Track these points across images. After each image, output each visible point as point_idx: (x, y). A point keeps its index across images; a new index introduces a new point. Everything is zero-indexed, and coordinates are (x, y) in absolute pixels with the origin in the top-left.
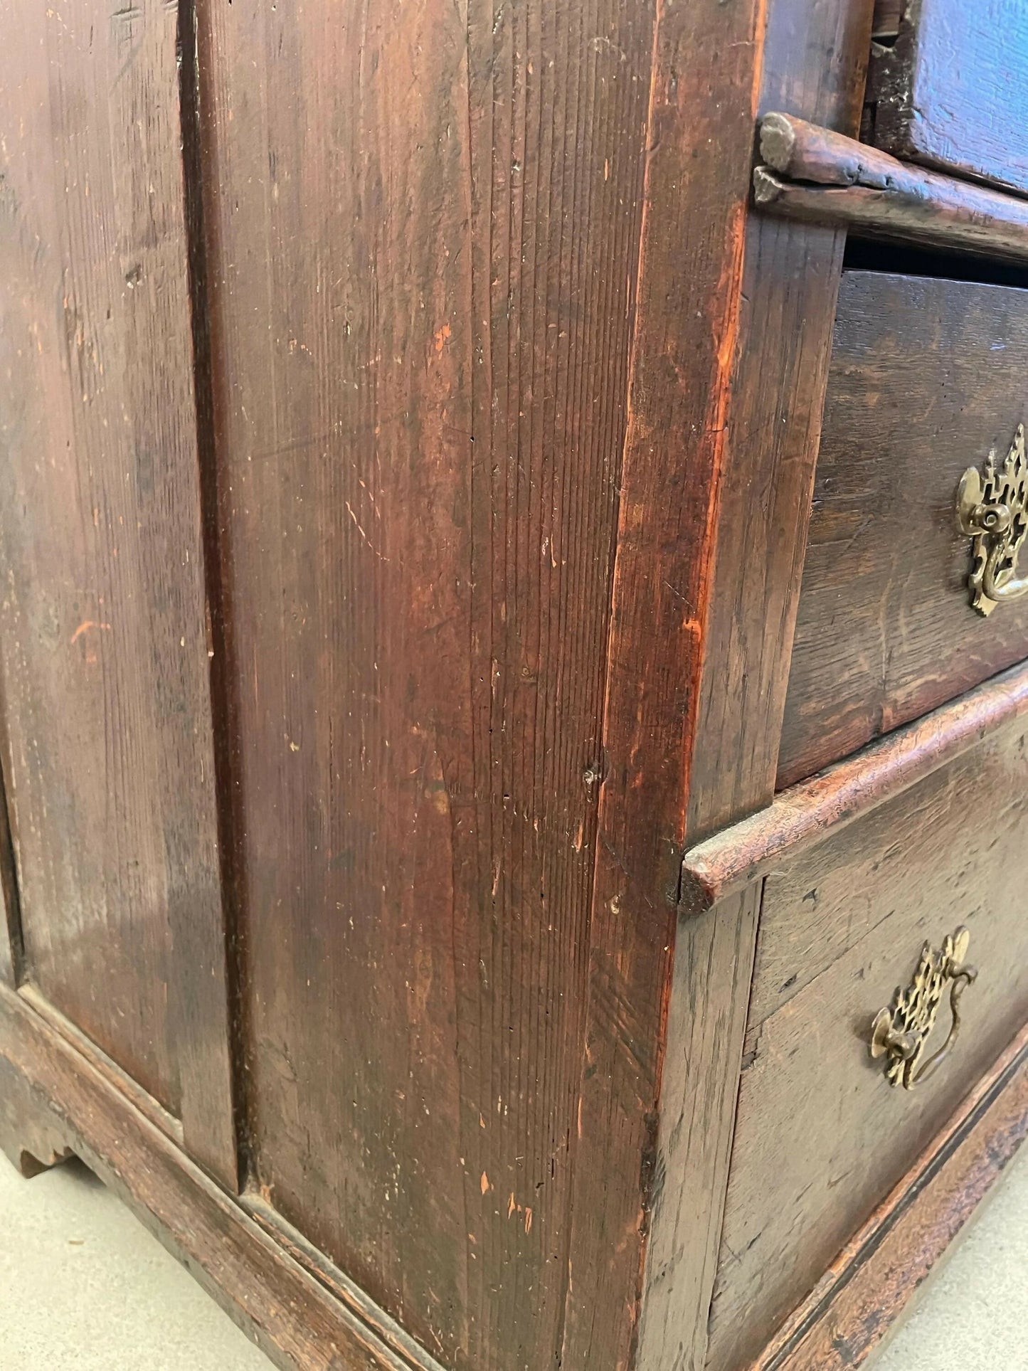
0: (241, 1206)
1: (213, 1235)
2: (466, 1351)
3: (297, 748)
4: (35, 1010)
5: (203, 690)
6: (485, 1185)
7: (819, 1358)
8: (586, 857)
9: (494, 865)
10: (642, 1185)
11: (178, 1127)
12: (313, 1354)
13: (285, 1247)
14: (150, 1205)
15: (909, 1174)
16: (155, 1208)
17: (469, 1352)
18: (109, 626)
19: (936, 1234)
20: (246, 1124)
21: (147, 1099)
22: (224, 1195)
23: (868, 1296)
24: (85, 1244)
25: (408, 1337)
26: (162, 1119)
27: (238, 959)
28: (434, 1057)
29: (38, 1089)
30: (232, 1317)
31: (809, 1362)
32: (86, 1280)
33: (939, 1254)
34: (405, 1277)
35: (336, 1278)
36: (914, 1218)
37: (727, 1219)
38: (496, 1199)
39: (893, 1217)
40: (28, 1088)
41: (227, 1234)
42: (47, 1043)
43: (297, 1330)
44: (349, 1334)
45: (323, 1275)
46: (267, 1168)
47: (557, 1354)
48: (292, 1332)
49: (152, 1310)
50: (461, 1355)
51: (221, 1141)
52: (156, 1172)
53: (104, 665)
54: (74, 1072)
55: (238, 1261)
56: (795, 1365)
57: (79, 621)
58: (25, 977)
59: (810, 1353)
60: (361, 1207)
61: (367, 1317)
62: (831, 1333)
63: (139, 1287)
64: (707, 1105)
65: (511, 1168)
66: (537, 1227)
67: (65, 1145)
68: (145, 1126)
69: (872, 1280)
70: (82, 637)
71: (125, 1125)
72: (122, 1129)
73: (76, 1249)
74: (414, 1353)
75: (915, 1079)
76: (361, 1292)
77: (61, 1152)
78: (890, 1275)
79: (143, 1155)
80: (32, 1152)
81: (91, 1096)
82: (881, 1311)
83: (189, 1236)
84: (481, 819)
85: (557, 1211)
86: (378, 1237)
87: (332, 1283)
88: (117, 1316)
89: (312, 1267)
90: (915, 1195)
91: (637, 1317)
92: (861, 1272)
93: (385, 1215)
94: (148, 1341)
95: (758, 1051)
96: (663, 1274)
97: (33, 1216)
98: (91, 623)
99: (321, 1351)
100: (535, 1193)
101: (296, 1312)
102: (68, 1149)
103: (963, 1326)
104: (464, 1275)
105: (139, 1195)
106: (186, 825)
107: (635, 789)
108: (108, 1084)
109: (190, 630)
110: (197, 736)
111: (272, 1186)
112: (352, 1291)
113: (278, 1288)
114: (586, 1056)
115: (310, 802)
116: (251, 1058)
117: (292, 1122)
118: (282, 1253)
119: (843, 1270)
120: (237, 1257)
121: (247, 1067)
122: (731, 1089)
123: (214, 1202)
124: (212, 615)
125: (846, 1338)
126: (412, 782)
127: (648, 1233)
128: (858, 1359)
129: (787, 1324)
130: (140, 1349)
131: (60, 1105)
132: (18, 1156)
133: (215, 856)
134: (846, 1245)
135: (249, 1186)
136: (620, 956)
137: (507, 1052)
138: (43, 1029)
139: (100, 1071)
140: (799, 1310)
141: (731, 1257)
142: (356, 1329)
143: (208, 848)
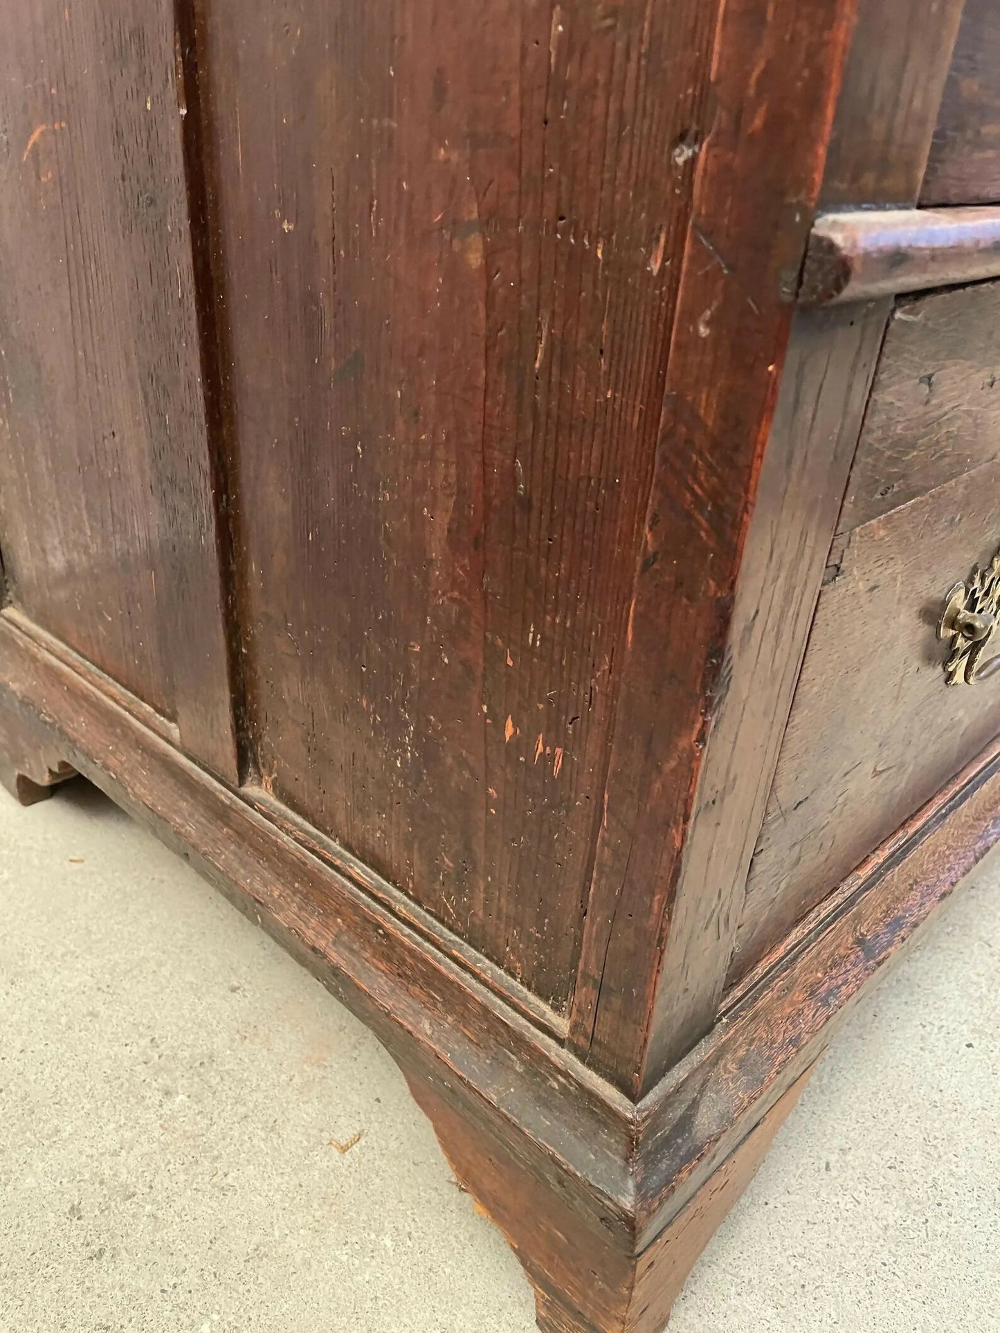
0: (242, 798)
1: (213, 828)
2: (481, 914)
3: (291, 227)
4: (18, 628)
5: (177, 168)
6: (509, 730)
7: (842, 951)
8: (667, 280)
9: (539, 324)
10: (704, 688)
11: (175, 731)
12: (318, 929)
13: (288, 833)
14: (147, 803)
15: (940, 796)
16: (153, 805)
17: (485, 915)
18: (63, 125)
19: (962, 856)
20: (245, 713)
21: (141, 706)
22: (224, 789)
23: (893, 902)
24: (86, 863)
25: (418, 909)
26: (157, 722)
27: (231, 525)
28: (456, 594)
29: (25, 703)
30: (234, 903)
31: (832, 954)
32: (87, 893)
33: (964, 874)
34: (416, 846)
35: (341, 857)
36: (941, 837)
37: (780, 764)
38: (522, 744)
39: (922, 832)
40: (17, 704)
41: (227, 825)
42: (34, 659)
43: (300, 909)
44: (355, 907)
45: (328, 856)
46: (269, 757)
47: (584, 901)
48: (296, 910)
49: (155, 918)
50: (475, 919)
51: (218, 732)
52: (152, 772)
53: (61, 179)
54: (64, 684)
55: (239, 848)
56: (819, 954)
57: (29, 130)
58: (8, 598)
59: (834, 946)
60: (370, 780)
61: (375, 891)
62: (855, 930)
63: (141, 900)
64: (782, 612)
65: (541, 706)
66: (568, 768)
67: (59, 760)
68: (138, 730)
69: (897, 887)
70: (35, 152)
71: (119, 731)
72: (117, 736)
73: (76, 866)
74: (425, 922)
75: (979, 672)
76: (369, 870)
77: (56, 769)
78: (915, 887)
79: (139, 758)
80: (29, 776)
81: (82, 707)
82: (905, 917)
83: (188, 828)
84: (526, 264)
85: (592, 749)
86: (388, 809)
87: (338, 862)
88: (118, 923)
89: (317, 848)
90: (945, 816)
91: (683, 841)
92: (888, 878)
93: (396, 784)
94: (150, 945)
95: (843, 566)
96: (714, 802)
97: (31, 838)
98: (43, 127)
99: (327, 927)
100: (567, 729)
101: (301, 892)
102: (64, 765)
103: (965, 963)
104: (481, 834)
105: (135, 795)
106: (164, 363)
107: (753, 134)
108: (99, 693)
109: (157, 87)
110: (171, 235)
111: (275, 775)
112: (359, 870)
113: (281, 872)
114: (646, 542)
115: (311, 298)
116: (248, 639)
117: (294, 701)
118: (286, 838)
119: (870, 873)
120: (239, 847)
121: (244, 651)
122: (809, 602)
123: (214, 795)
124: (183, 56)
125: (869, 937)
126: (436, 234)
127: (705, 745)
128: (881, 957)
129: (813, 915)
130: (142, 953)
131: (50, 716)
132: (14, 781)
133: (200, 392)
134: (873, 852)
135: (250, 779)
136: (704, 396)
137: (543, 571)
138: (30, 646)
139: (90, 682)
140: (824, 904)
141: (778, 812)
142: (364, 904)
143: (190, 385)
